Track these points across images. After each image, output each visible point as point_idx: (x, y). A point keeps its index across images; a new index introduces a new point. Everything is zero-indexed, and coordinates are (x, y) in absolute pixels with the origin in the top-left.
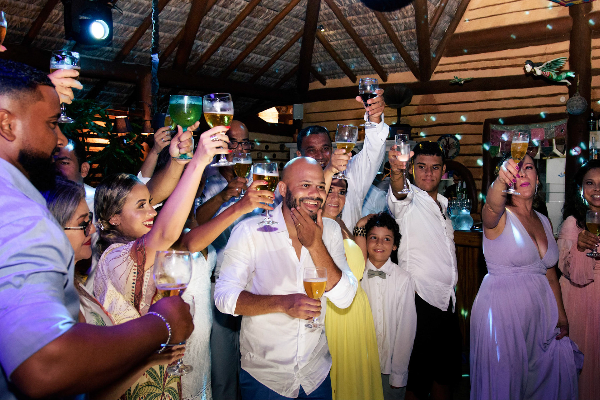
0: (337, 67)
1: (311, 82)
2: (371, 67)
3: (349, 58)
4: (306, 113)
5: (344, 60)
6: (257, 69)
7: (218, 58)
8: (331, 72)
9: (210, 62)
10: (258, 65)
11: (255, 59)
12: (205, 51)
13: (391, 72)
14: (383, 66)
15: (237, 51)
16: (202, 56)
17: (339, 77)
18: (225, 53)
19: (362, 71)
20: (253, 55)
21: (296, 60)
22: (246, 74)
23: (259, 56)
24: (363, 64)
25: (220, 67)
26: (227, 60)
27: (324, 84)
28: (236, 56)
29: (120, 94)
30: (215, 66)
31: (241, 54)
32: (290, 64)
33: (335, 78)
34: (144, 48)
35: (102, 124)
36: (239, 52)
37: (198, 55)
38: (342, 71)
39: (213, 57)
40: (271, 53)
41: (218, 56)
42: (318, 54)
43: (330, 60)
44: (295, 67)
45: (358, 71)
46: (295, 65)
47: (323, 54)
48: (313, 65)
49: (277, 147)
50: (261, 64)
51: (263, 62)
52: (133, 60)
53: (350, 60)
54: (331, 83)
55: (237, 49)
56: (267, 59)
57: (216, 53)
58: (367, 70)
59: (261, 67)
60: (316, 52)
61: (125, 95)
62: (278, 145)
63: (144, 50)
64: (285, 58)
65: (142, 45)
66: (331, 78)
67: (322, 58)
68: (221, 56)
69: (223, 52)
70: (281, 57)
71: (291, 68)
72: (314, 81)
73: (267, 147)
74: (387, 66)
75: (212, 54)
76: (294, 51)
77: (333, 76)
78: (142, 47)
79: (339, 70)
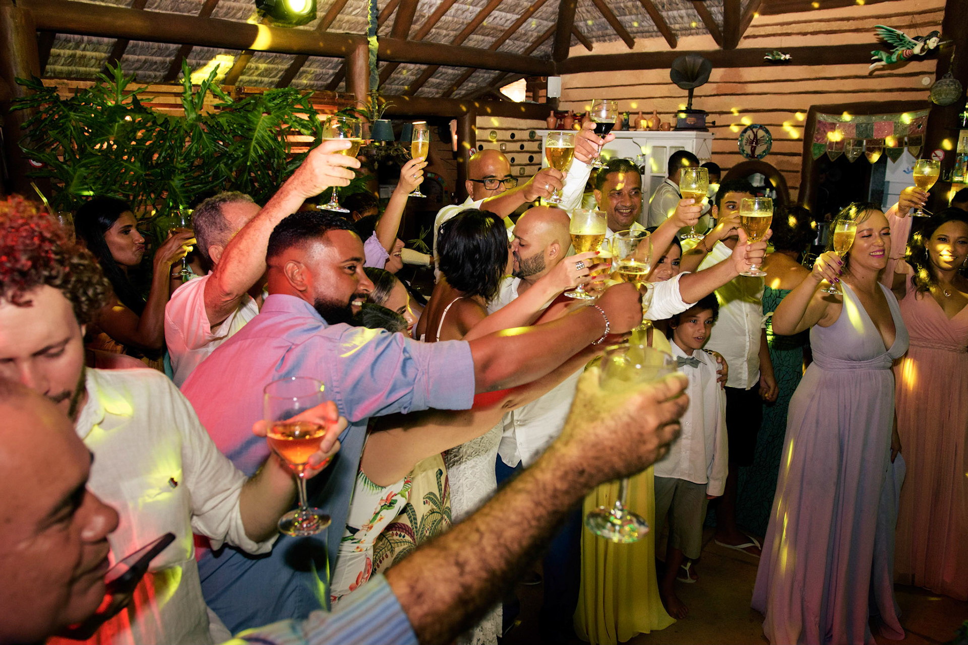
0: (609, 27)
1: (573, 46)
2: (655, 28)
3: (625, 15)
4: (565, 89)
5: (618, 18)
6: (501, 31)
7: (450, 18)
8: (600, 33)
9: (439, 24)
10: (502, 25)
11: (498, 19)
12: (433, 10)
13: (682, 35)
14: (672, 26)
15: (475, 8)
16: (429, 18)
17: (610, 40)
18: (460, 12)
19: (642, 32)
20: (496, 13)
21: (552, 18)
22: (486, 38)
23: (503, 14)
24: (644, 24)
25: (453, 30)
26: (461, 21)
27: (590, 48)
28: (474, 16)
29: (324, 71)
30: (446, 29)
31: (480, 12)
32: (545, 23)
33: (604, 41)
34: (354, 10)
35: (305, 117)
36: (478, 9)
37: (424, 17)
38: (615, 32)
39: (443, 18)
40: (519, 9)
41: (450, 16)
42: (583, 9)
43: (600, 18)
44: (552, 27)
45: (637, 33)
46: (551, 24)
47: (590, 8)
48: (575, 24)
49: (526, 135)
50: (506, 25)
51: (509, 22)
52: (340, 28)
53: (627, 18)
54: (599, 49)
55: (476, 6)
56: (516, 17)
57: (448, 13)
58: (648, 32)
59: (507, 28)
60: (581, 7)
61: (331, 72)
62: (528, 132)
63: (354, 13)
64: (538, 15)
65: (351, 6)
66: (600, 41)
67: (589, 15)
68: (453, 16)
69: (457, 10)
70: (534, 15)
71: (546, 29)
72: (576, 44)
73: (513, 136)
74: (677, 26)
75: (443, 14)
76: (550, 6)
77: (602, 38)
78: (351, 9)
79: (611, 30)
